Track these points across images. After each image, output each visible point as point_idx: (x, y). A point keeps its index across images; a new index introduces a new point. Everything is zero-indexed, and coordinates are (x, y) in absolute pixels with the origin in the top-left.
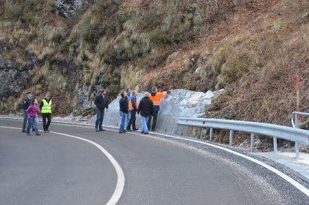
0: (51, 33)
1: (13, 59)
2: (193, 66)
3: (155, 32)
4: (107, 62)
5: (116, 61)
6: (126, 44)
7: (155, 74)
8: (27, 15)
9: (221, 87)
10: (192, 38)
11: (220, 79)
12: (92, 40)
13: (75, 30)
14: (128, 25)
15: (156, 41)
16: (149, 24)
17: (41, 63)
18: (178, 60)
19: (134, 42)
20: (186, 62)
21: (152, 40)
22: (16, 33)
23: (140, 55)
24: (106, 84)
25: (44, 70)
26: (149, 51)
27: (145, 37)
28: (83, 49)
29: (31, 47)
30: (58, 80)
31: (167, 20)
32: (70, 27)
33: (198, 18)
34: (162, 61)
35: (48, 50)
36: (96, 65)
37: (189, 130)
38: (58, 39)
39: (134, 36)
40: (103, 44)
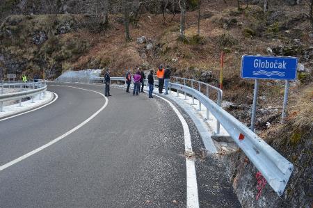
0: (32, 50)
1: (18, 60)
2: (89, 61)
3: (73, 50)
4: (56, 60)
5: (60, 60)
6: (63, 54)
7: (76, 64)
8: (22, 44)
9: (102, 68)
10: (86, 52)
11: (101, 65)
12: (50, 53)
13: (42, 49)
14: (63, 47)
15: (73, 53)
16: (71, 47)
17: (29, 61)
18: (83, 59)
19: (66, 53)
20: (87, 60)
22: (18, 51)
23: (68, 58)
24: (56, 68)
25: (31, 64)
26: (71, 57)
27: (70, 52)
28: (46, 56)
29: (25, 56)
30: (37, 67)
31: (77, 46)
32: (39, 48)
33: (88, 44)
34: (77, 60)
35: (31, 57)
36: (52, 61)
37: (95, 81)
38: (35, 53)
39: (66, 51)
40: (54, 54)
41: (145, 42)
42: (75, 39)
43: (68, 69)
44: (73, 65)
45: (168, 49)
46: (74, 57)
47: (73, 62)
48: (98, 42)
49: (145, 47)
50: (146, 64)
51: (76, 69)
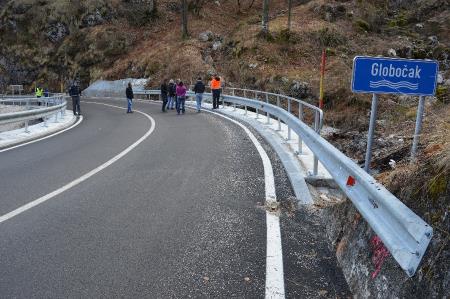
0: (47, 50)
1: (26, 64)
2: (130, 67)
3: (106, 50)
4: (82, 66)
5: (87, 65)
6: (92, 56)
7: (110, 71)
8: (32, 41)
9: (147, 77)
10: (125, 53)
11: (146, 73)
12: (72, 54)
13: (61, 49)
14: (91, 46)
15: (107, 54)
16: (102, 46)
17: (42, 67)
18: (120, 64)
19: (95, 55)
20: (126, 65)
21: (105, 54)
22: (26, 51)
23: (99, 61)
24: (82, 77)
25: (45, 70)
26: (104, 60)
27: (101, 53)
28: (67, 59)
29: (36, 58)
30: (54, 76)
31: (112, 44)
32: (57, 47)
33: (127, 43)
34: (111, 65)
35: (45, 60)
36: (75, 66)
38: (51, 54)
39: (95, 52)
40: (79, 56)
41: (210, 40)
42: (109, 34)
43: (98, 78)
44: (106, 73)
45: (244, 50)
46: (107, 61)
47: (106, 68)
48: (143, 39)
49: (211, 47)
50: (211, 71)
51: (110, 78)
